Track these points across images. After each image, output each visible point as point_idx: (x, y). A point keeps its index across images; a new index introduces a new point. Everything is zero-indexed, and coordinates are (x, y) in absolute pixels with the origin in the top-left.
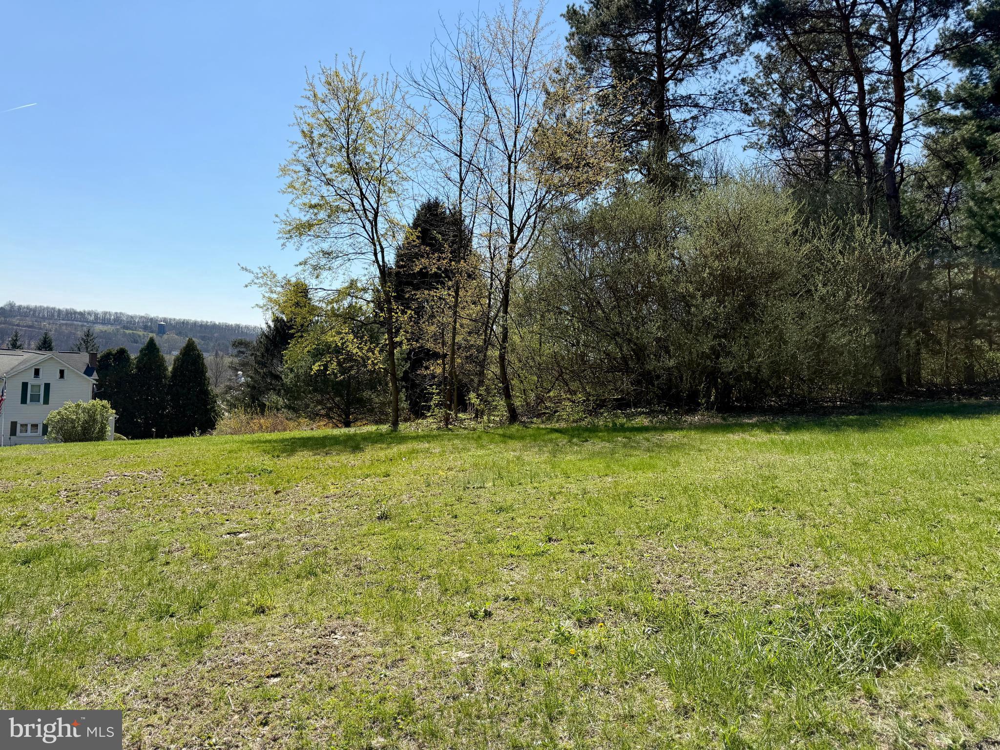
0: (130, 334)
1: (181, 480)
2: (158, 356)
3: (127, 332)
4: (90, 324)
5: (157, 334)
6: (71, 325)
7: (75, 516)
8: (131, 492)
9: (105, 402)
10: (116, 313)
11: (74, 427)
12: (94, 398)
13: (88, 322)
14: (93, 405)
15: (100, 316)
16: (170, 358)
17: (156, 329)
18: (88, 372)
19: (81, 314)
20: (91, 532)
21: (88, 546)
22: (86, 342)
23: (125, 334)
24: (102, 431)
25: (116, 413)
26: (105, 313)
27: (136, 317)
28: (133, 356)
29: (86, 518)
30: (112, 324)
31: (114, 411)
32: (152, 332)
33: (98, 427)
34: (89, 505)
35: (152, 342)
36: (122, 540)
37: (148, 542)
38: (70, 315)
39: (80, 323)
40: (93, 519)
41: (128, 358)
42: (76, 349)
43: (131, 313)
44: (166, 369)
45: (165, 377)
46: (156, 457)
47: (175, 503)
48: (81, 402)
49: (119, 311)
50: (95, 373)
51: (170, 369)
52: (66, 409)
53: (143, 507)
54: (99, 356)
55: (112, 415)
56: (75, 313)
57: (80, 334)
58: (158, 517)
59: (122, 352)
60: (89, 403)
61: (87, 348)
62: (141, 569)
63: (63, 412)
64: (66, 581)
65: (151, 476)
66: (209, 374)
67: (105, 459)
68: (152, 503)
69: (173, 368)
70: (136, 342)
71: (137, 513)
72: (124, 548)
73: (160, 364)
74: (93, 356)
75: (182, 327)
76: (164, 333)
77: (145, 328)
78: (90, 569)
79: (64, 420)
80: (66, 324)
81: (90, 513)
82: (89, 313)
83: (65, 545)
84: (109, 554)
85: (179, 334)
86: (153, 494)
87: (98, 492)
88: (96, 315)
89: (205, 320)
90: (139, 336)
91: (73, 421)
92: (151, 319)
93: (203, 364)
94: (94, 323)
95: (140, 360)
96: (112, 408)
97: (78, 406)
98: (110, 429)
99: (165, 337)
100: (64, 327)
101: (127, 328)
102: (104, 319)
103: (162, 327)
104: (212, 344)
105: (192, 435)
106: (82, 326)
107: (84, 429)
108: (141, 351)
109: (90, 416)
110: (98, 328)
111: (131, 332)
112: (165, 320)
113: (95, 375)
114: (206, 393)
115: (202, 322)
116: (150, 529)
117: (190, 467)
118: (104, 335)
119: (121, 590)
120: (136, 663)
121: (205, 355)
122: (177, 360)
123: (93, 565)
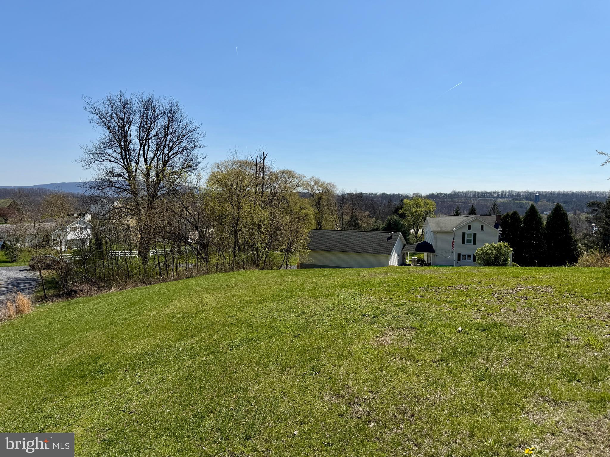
0: (517, 203)
1: (566, 294)
2: (537, 215)
3: (516, 201)
4: (495, 199)
5: (534, 202)
6: (484, 200)
7: (504, 308)
8: (534, 298)
9: (506, 244)
10: (509, 191)
11: (490, 258)
12: (500, 241)
13: (493, 198)
14: (500, 245)
15: (500, 193)
16: (545, 216)
17: (533, 198)
18: (496, 226)
19: (489, 193)
20: (515, 319)
21: (515, 327)
22: (494, 209)
23: (514, 203)
24: (505, 260)
25: (513, 251)
26: (503, 192)
27: (521, 192)
28: (521, 217)
29: (510, 310)
30: (507, 198)
31: (512, 249)
32: (531, 201)
33: (503, 258)
34: (511, 303)
35: (532, 207)
36: (535, 326)
37: (553, 330)
38: (484, 195)
39: (489, 199)
40: (515, 312)
41: (519, 217)
42: (488, 213)
43: (518, 190)
44: (542, 223)
45: (542, 228)
46: (544, 278)
47: (564, 309)
48: (493, 244)
49: (510, 190)
50: (500, 227)
51: (545, 222)
52: (485, 247)
53: (544, 309)
54: (502, 217)
55: (510, 251)
56: (487, 193)
57: (490, 205)
58: (555, 316)
59: (515, 214)
60: (497, 244)
61: (494, 212)
62: (551, 347)
63: (484, 249)
64: (507, 345)
65: (545, 290)
66: (571, 226)
67: (513, 277)
68: (549, 307)
69: (547, 223)
70: (521, 207)
71: (540, 312)
72: (537, 332)
73: (538, 220)
74: (499, 217)
75: (550, 196)
76: (539, 201)
77: (527, 198)
78: (519, 341)
79: (484, 254)
80: (482, 200)
81: (512, 308)
82: (494, 193)
83: (502, 324)
84: (529, 334)
85: (549, 200)
86: (549, 301)
87: (515, 297)
88: (498, 193)
89: (566, 190)
90: (523, 204)
91: (489, 254)
92: (530, 193)
93: (567, 219)
94: (497, 198)
95: (526, 218)
96: (511, 247)
97: (492, 246)
98: (510, 259)
99: (540, 203)
100: (481, 202)
101: (516, 199)
102: (502, 195)
103: (536, 197)
104: (571, 206)
105: (565, 266)
106: (491, 200)
107: (495, 259)
108: (526, 213)
109: (498, 252)
110: (499, 200)
111: (518, 201)
112: (539, 193)
113: (500, 228)
114: (571, 238)
115: (564, 191)
116: (552, 323)
117: (571, 287)
118: (503, 204)
119: (541, 357)
120: (559, 405)
121: (568, 213)
122: (549, 217)
123: (521, 338)
